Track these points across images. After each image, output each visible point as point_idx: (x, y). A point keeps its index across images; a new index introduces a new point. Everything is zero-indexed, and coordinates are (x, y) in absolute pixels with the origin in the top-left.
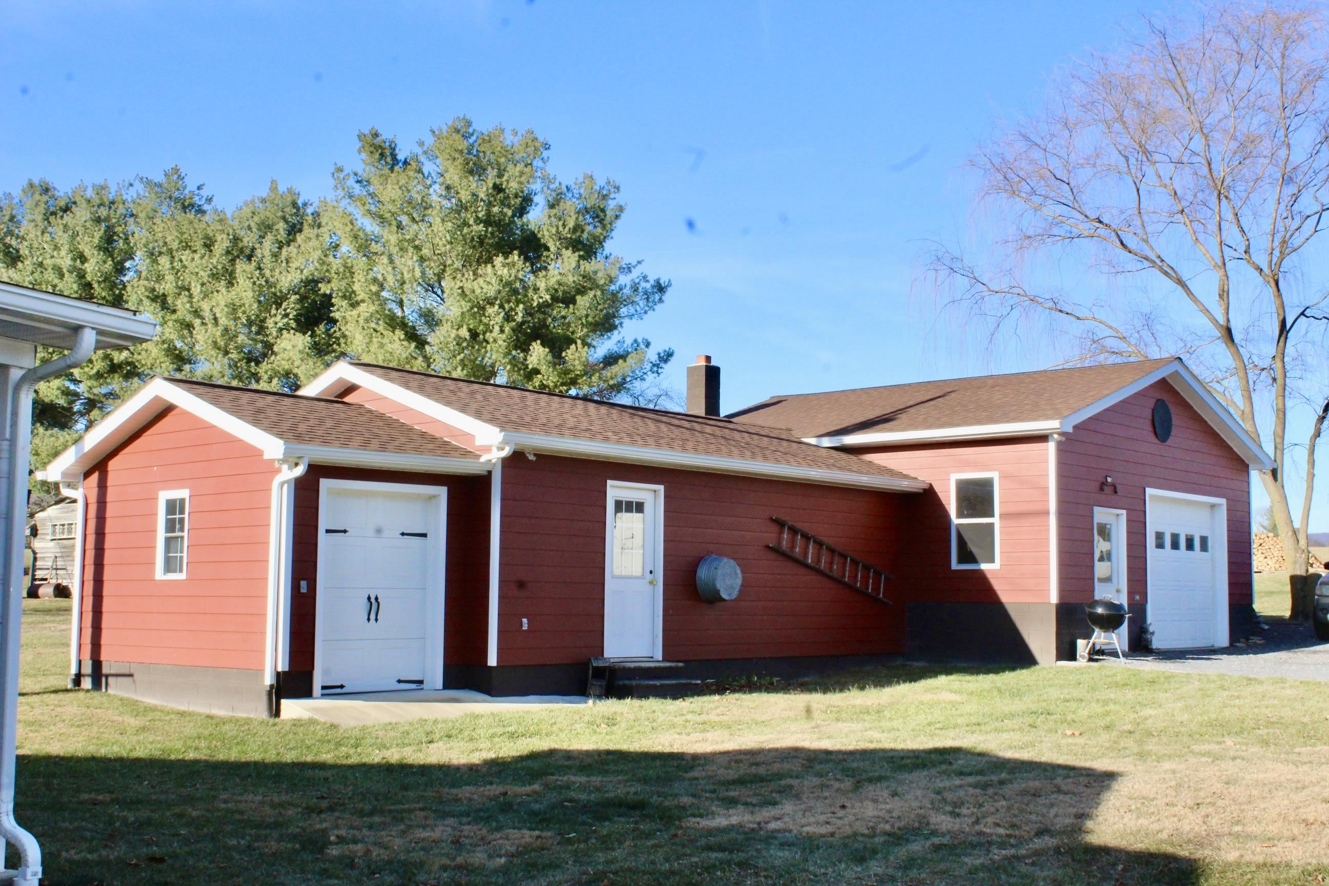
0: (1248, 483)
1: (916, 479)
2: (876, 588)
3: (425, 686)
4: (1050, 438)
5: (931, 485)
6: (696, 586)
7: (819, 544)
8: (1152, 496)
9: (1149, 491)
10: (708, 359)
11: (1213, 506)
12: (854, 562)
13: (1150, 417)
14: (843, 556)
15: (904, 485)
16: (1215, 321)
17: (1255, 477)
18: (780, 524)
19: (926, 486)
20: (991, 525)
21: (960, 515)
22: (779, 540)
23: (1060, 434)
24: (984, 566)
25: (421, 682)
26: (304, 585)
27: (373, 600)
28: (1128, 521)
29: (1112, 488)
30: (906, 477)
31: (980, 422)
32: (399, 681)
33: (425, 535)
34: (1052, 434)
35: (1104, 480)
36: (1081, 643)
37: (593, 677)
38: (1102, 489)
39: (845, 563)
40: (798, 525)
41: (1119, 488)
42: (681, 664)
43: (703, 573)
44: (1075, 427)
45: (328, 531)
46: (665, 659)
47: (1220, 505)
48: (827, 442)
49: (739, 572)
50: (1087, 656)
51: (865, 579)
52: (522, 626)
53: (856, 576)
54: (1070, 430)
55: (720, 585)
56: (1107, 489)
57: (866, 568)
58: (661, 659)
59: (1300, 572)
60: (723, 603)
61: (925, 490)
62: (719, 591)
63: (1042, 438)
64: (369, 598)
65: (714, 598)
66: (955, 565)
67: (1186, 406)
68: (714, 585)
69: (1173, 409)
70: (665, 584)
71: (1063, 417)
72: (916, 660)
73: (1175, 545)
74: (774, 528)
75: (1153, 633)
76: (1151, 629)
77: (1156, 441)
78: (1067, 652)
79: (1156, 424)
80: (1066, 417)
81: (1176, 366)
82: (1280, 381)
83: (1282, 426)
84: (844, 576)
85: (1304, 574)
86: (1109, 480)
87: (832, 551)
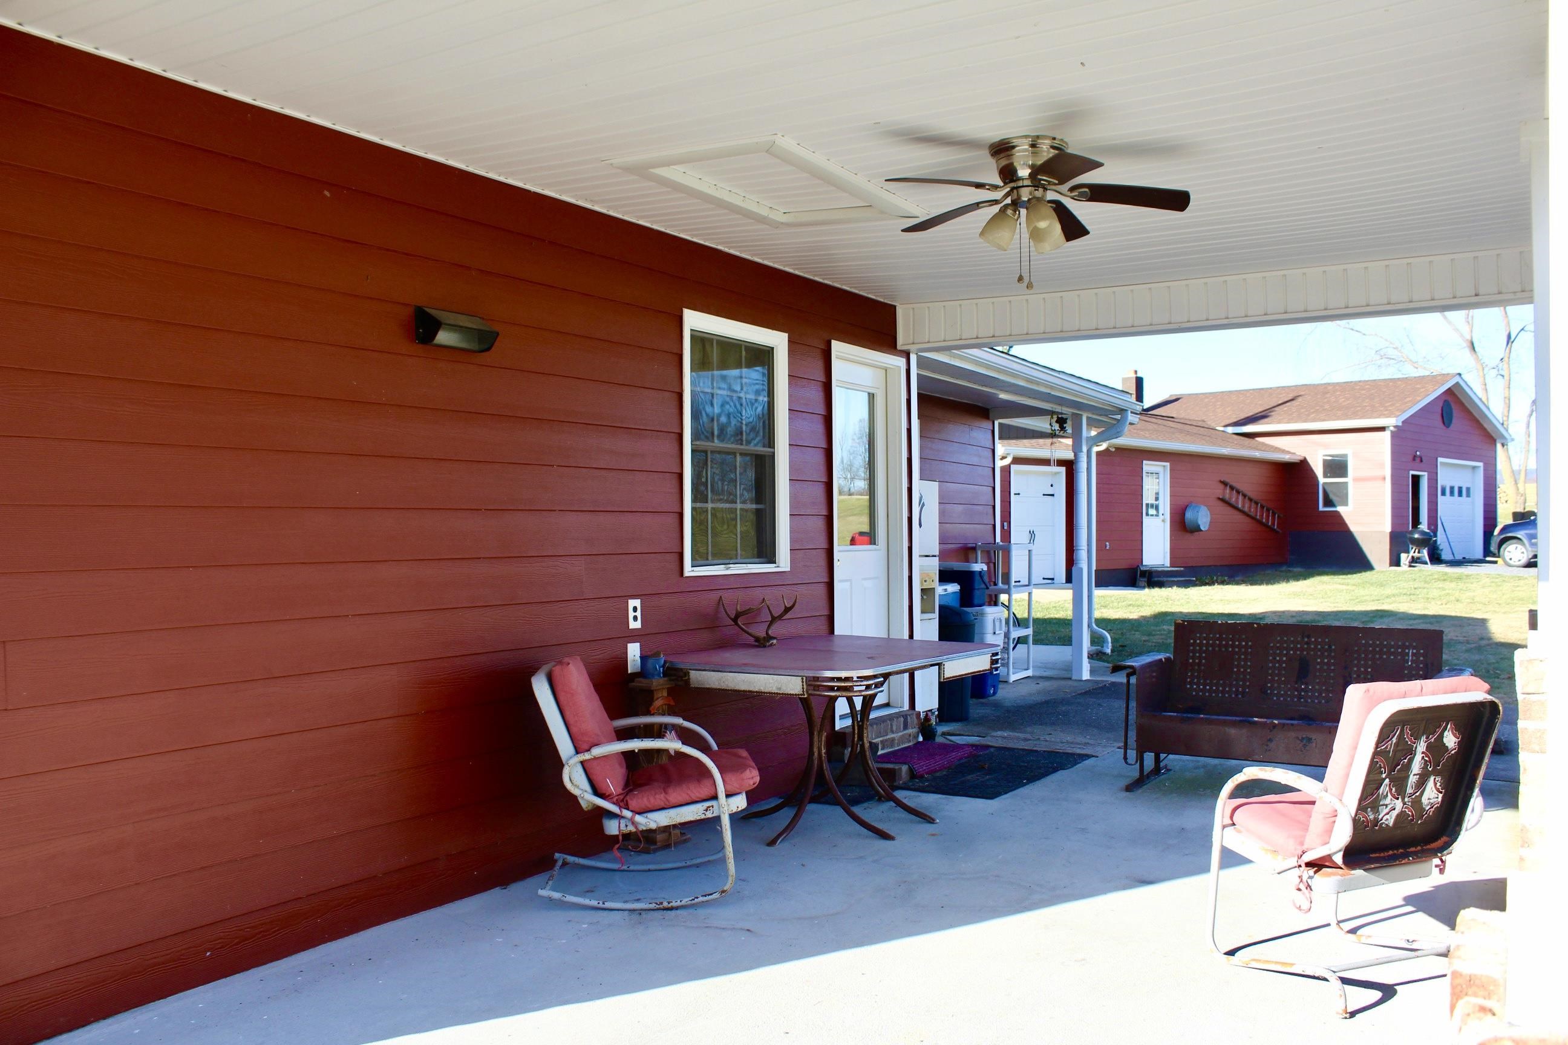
0: (1495, 452)
1: (1294, 453)
2: (1273, 524)
3: (1055, 581)
4: (1387, 429)
5: (1305, 458)
6: (1184, 523)
7: (1244, 496)
8: (1441, 463)
9: (1440, 460)
10: (1136, 372)
11: (1474, 468)
12: (1262, 507)
13: (1440, 412)
14: (1257, 503)
15: (1286, 458)
16: (1462, 336)
17: (1499, 446)
18: (1225, 484)
19: (1302, 458)
20: (1346, 483)
21: (1325, 476)
22: (1224, 493)
23: (1395, 427)
24: (1340, 509)
25: (1053, 579)
26: (1006, 524)
27: (1032, 532)
28: (1429, 479)
29: (1419, 459)
30: (1288, 452)
31: (1338, 418)
32: (1044, 579)
33: (1053, 495)
34: (1388, 427)
35: (1414, 454)
36: (1403, 556)
37: (1140, 576)
38: (1414, 459)
39: (1257, 507)
40: (1234, 484)
41: (1423, 458)
42: (1182, 569)
43: (1189, 515)
44: (1403, 422)
45: (1015, 494)
46: (1171, 566)
47: (1479, 467)
48: (1230, 430)
49: (1209, 514)
50: (1408, 564)
51: (1268, 517)
52: (1106, 547)
53: (1263, 514)
54: (1400, 424)
55: (1200, 522)
56: (1418, 460)
57: (1268, 510)
58: (1169, 566)
59: (1520, 509)
60: (1201, 533)
61: (1301, 461)
62: (1199, 526)
63: (1382, 429)
64: (1030, 532)
65: (1197, 529)
66: (1321, 508)
67: (1462, 404)
68: (1197, 523)
69: (1453, 406)
70: (1171, 522)
71: (1397, 416)
72: (1295, 567)
73: (1452, 493)
74: (1222, 486)
75: (1442, 550)
76: (1441, 548)
77: (1445, 428)
78: (1395, 562)
79: (1444, 415)
80: (1398, 416)
81: (1457, 379)
82: (1506, 377)
83: (1507, 409)
84: (1256, 515)
85: (1522, 511)
86: (1418, 453)
87: (1251, 500)
